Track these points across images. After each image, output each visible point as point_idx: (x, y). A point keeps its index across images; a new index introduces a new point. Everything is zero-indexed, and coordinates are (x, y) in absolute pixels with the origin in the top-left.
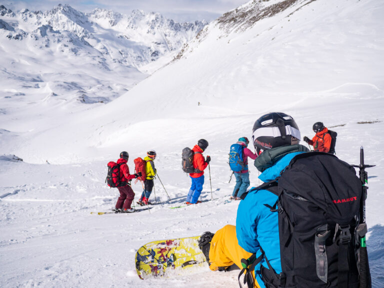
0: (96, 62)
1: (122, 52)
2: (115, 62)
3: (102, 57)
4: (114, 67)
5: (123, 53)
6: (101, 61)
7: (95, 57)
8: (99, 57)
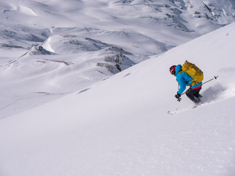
0: (161, 15)
1: (210, 7)
2: (199, 17)
3: (173, 7)
4: (197, 25)
5: (212, 8)
6: (171, 13)
7: (159, 6)
8: (167, 6)
